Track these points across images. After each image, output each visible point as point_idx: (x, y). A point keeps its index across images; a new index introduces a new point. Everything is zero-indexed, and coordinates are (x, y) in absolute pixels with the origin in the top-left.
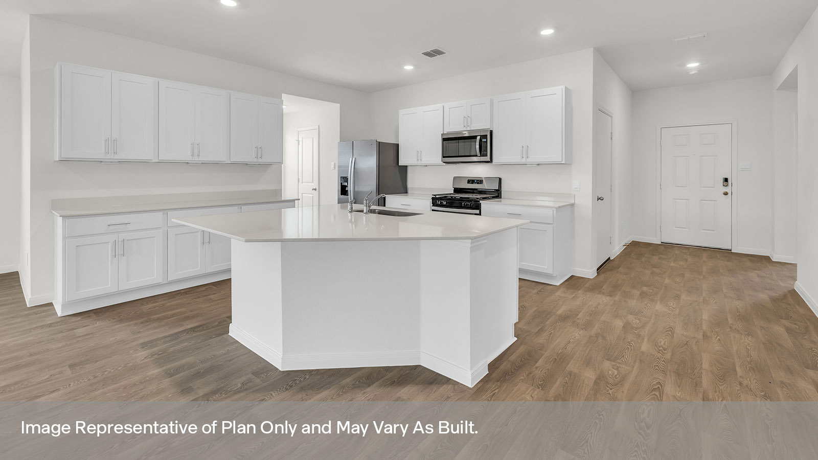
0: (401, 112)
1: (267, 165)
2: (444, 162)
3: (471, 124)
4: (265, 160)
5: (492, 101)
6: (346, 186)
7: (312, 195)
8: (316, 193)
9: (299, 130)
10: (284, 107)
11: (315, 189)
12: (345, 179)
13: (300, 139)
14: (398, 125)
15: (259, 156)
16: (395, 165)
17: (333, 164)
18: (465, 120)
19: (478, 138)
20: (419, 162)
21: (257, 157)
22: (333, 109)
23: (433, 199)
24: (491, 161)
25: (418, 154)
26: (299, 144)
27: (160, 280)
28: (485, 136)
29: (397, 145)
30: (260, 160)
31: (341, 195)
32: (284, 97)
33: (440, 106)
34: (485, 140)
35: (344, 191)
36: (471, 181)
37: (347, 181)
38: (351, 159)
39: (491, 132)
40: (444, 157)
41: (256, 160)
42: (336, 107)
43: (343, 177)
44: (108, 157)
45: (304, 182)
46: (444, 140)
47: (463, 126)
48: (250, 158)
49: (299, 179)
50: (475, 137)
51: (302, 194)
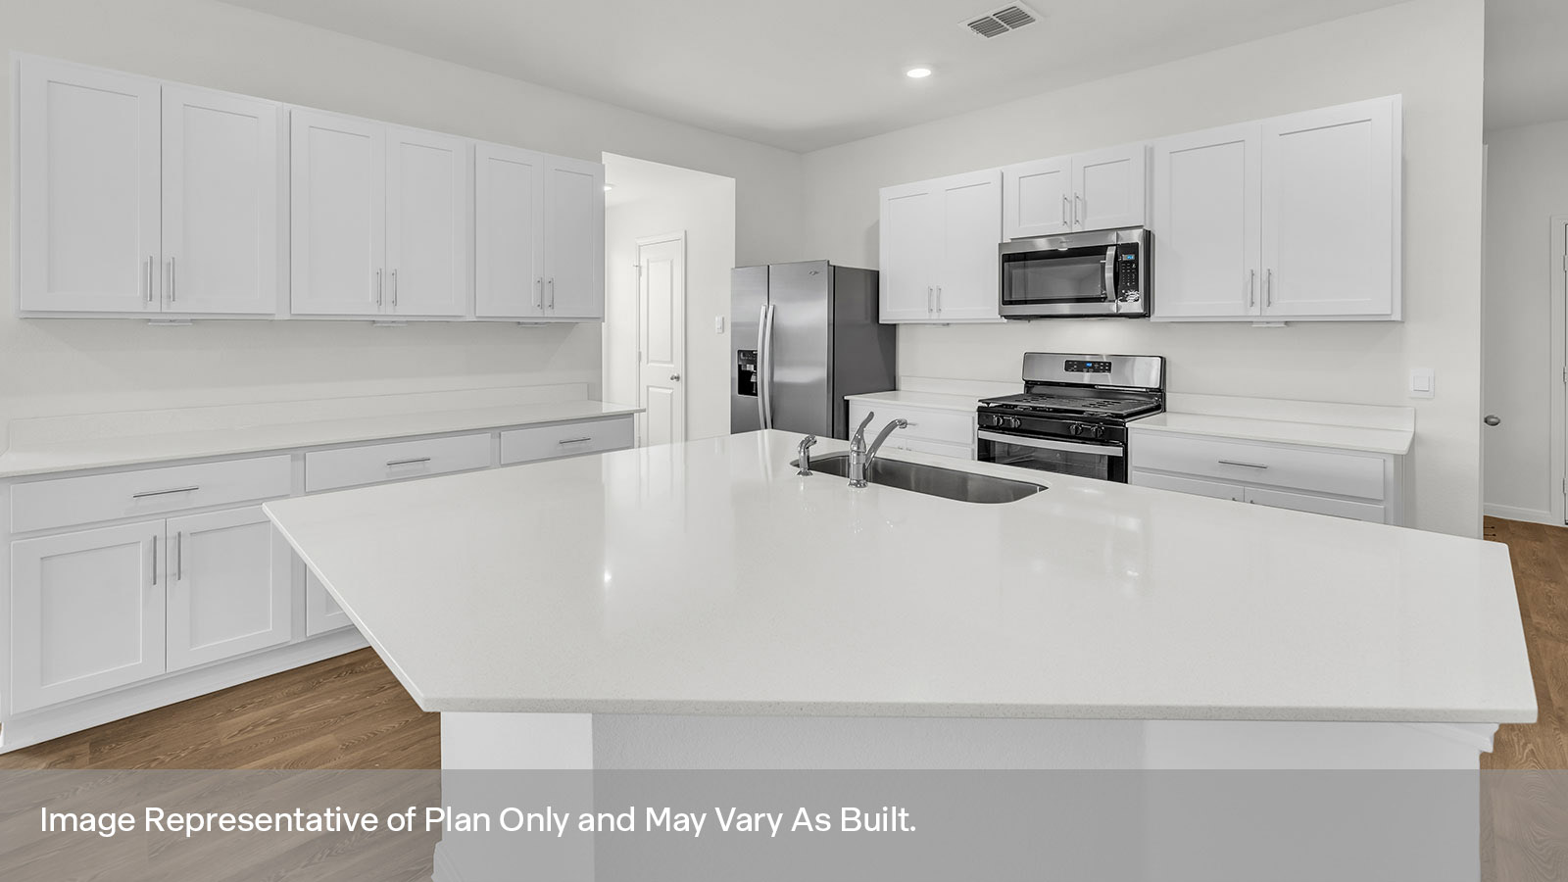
0: (885, 193)
1: (565, 326)
2: (1006, 317)
3: (1085, 216)
4: (561, 312)
5: (1149, 154)
6: (750, 374)
7: (670, 391)
8: (679, 386)
9: (640, 242)
10: (606, 188)
11: (678, 378)
12: (749, 356)
13: (644, 263)
14: (878, 222)
15: (547, 303)
16: (869, 321)
17: (718, 319)
18: (1068, 205)
19: (1111, 252)
20: (935, 316)
21: (541, 306)
22: (720, 190)
23: (980, 410)
24: (1146, 314)
25: (930, 295)
26: (640, 275)
27: (285, 637)
28: (1132, 248)
29: (875, 277)
30: (549, 313)
31: (740, 393)
32: (607, 158)
33: (991, 174)
34: (1132, 257)
35: (746, 384)
36: (1073, 365)
37: (754, 362)
38: (763, 309)
39: (1148, 236)
40: (1004, 303)
41: (538, 313)
42: (727, 185)
43: (745, 353)
44: (154, 307)
45: (653, 361)
46: (1008, 259)
47: (1061, 222)
48: (524, 306)
49: (640, 353)
50: (1100, 251)
51: (648, 387)
